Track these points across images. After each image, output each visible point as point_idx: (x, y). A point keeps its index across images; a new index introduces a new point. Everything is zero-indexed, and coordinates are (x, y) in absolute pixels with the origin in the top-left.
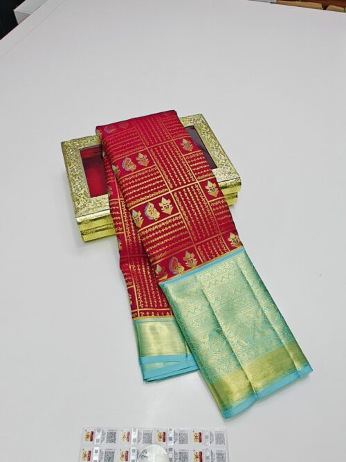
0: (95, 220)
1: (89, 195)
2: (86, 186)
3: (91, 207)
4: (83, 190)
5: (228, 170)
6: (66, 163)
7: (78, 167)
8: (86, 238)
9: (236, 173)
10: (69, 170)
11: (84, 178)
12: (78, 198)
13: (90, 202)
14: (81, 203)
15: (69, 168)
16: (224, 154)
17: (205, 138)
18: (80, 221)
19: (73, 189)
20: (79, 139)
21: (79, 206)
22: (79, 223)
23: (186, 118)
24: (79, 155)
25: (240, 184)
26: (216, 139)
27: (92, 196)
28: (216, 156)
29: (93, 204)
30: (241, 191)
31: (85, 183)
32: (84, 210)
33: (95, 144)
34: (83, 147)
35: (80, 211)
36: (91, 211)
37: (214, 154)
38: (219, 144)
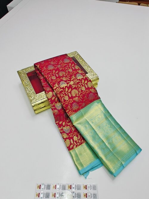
0: (40, 104)
1: (35, 93)
2: (33, 89)
3: (37, 98)
4: (32, 91)
5: (93, 74)
6: (21, 80)
7: (27, 81)
8: (36, 112)
9: (96, 74)
10: (24, 83)
11: (31, 86)
12: (31, 95)
13: (36, 96)
14: (33, 97)
15: (23, 82)
16: (89, 67)
17: (80, 61)
18: (34, 105)
19: (27, 92)
20: (25, 69)
21: (32, 99)
22: (33, 106)
23: (70, 53)
24: (26, 76)
25: (99, 79)
26: (84, 61)
27: (37, 94)
28: (86, 68)
29: (38, 97)
30: (99, 82)
31: (32, 88)
32: (34, 100)
33: (33, 70)
34: (27, 72)
35: (33, 101)
36: (37, 100)
37: (85, 68)
38: (86, 63)
